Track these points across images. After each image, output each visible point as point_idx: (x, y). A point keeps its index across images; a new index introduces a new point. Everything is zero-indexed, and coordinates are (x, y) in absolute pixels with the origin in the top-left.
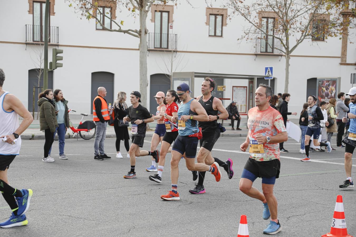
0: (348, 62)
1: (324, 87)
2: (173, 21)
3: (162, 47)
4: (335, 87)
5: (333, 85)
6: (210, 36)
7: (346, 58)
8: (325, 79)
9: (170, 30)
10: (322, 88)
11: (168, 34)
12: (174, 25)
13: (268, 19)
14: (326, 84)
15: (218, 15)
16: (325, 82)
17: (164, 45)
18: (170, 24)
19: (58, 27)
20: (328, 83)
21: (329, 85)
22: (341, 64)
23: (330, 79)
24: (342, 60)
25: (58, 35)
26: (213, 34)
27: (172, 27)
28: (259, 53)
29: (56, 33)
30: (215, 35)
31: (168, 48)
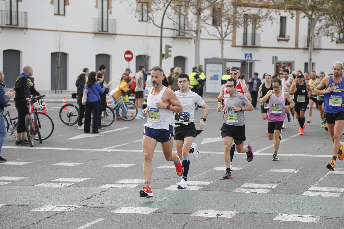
0: (237, 44)
1: (281, 68)
2: (111, 8)
3: (103, 30)
4: (291, 68)
5: (288, 66)
6: (139, 21)
7: (235, 41)
8: (281, 62)
9: (110, 15)
10: (280, 68)
11: (107, 19)
12: (113, 10)
13: (180, 7)
14: (283, 65)
15: (144, 2)
16: (282, 64)
17: (105, 29)
18: (109, 10)
19: (26, 13)
20: (284, 65)
21: (285, 67)
22: (233, 46)
23: (286, 62)
24: (233, 43)
25: (26, 19)
26: (141, 19)
27: (111, 12)
28: (175, 36)
29: (24, 18)
30: (142, 20)
31: (107, 31)
